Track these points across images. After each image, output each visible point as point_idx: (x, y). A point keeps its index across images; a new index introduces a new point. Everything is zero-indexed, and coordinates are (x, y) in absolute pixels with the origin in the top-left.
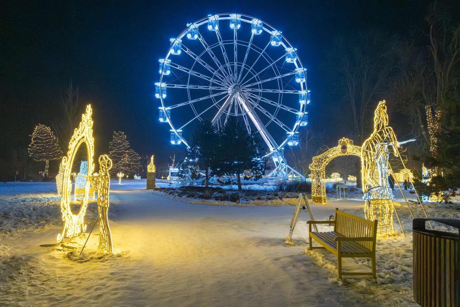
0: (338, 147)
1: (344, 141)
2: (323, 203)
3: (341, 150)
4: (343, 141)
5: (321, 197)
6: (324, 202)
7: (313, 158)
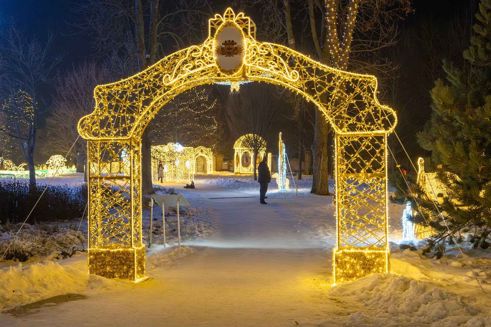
0: (205, 44)
1: (229, 24)
2: (138, 279)
3: (215, 58)
4: (224, 20)
5: (128, 253)
6: (138, 272)
7: (96, 90)
